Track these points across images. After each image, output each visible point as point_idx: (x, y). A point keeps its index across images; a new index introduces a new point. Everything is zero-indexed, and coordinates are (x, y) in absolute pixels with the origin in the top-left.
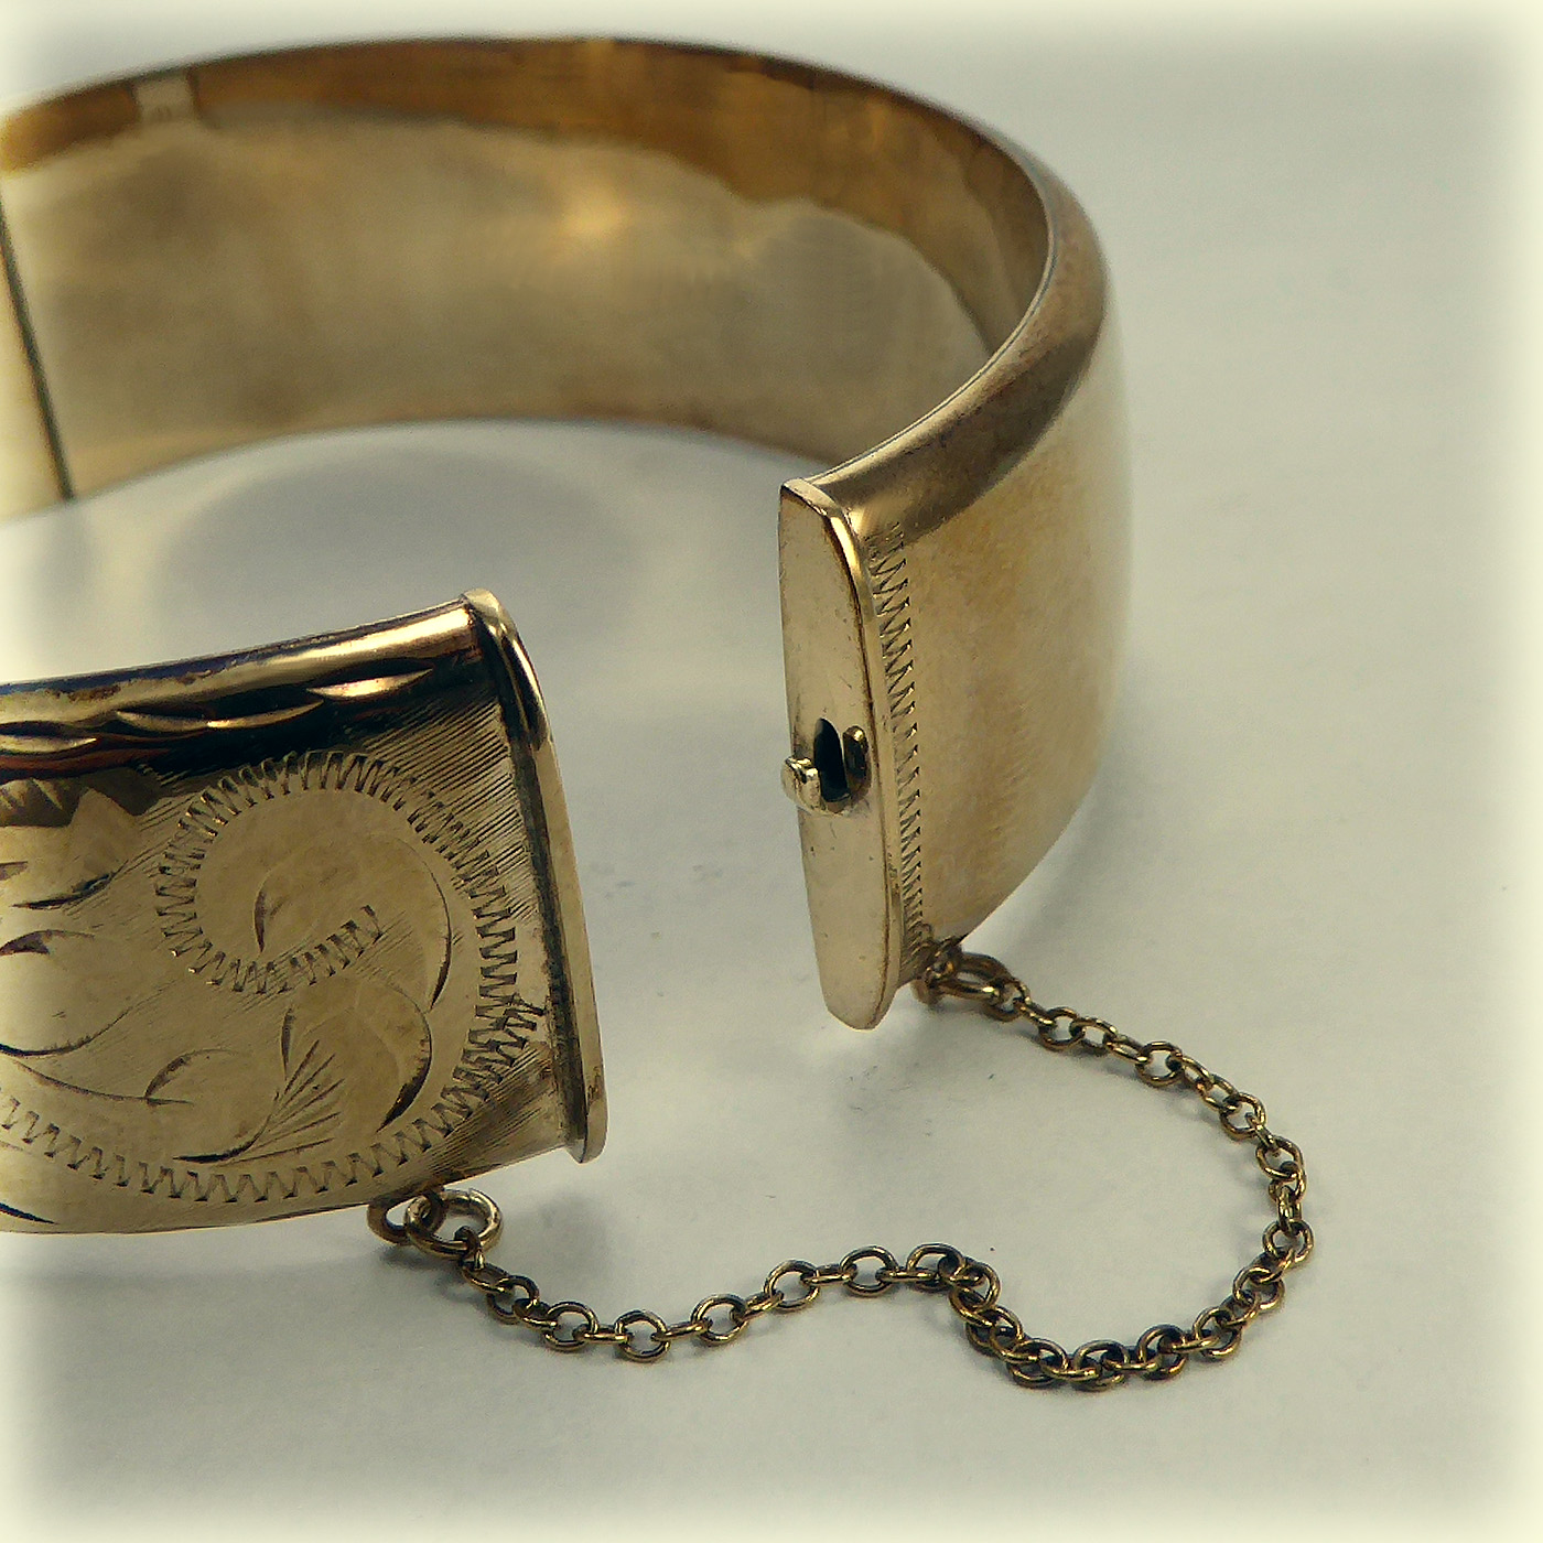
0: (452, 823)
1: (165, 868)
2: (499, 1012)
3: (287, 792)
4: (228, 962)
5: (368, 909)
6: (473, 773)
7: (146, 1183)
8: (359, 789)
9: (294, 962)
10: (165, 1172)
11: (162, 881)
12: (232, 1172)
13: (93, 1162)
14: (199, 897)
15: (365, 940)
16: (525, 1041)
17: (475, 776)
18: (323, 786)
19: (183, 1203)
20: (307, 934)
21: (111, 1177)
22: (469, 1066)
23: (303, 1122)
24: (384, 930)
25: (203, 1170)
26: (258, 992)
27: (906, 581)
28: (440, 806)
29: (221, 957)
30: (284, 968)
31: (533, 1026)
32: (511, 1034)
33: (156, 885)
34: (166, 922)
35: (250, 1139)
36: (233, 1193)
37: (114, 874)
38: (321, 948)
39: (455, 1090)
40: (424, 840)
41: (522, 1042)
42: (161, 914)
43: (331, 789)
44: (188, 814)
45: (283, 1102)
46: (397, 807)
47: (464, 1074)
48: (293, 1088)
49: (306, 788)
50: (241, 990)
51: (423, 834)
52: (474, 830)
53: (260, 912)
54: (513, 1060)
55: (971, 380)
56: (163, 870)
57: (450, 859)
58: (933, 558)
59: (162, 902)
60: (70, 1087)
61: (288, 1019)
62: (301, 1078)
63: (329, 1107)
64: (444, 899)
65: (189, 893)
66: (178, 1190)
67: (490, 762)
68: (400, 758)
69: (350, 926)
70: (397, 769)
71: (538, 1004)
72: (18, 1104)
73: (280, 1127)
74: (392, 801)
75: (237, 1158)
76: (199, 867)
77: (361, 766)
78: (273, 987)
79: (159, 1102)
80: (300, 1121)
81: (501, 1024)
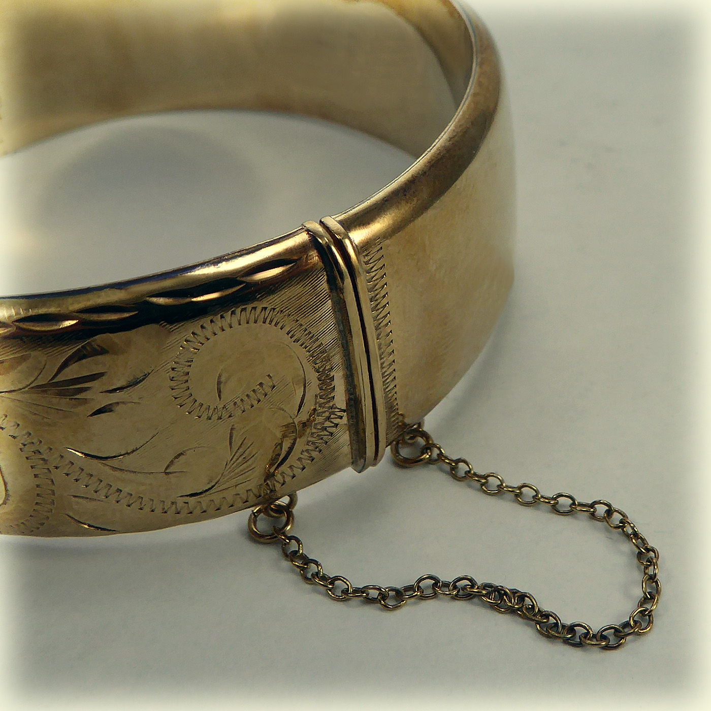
0: (306, 332)
1: (174, 368)
2: (327, 414)
3: (231, 327)
4: (204, 407)
5: (269, 376)
6: (315, 308)
7: (164, 509)
8: (264, 322)
9: (235, 404)
10: (173, 503)
11: (172, 374)
12: (204, 500)
13: (138, 503)
14: (191, 380)
15: (267, 389)
16: (337, 425)
17: (317, 310)
18: (248, 323)
19: (182, 515)
20: (241, 390)
21: (147, 509)
22: (314, 439)
23: (238, 474)
24: (276, 385)
25: (192, 500)
26: (218, 419)
27: (384, 265)
28: (301, 325)
29: (201, 405)
30: (230, 406)
31: (341, 417)
32: (332, 422)
33: (170, 377)
34: (175, 393)
35: (213, 484)
36: (205, 508)
37: (149, 374)
38: (248, 396)
39: (307, 451)
40: (294, 342)
41: (336, 425)
42: (172, 389)
43: (252, 324)
44: (185, 343)
45: (229, 466)
46: (281, 329)
47: (311, 443)
48: (234, 460)
49: (240, 325)
50: (210, 419)
51: (293, 339)
52: (316, 334)
53: (219, 383)
54: (332, 434)
55: (422, 156)
56: (173, 369)
57: (306, 348)
58: (399, 252)
59: (173, 384)
60: (126, 471)
61: (232, 429)
62: (238, 454)
63: (250, 466)
64: (303, 367)
65: (186, 378)
66: (179, 510)
67: (323, 303)
68: (282, 306)
69: (261, 384)
70: (282, 311)
71: (344, 407)
72: (101, 481)
73: (228, 477)
74: (280, 326)
75: (207, 493)
76: (190, 366)
77: (265, 310)
78: (225, 415)
79: (170, 473)
80: (236, 474)
81: (328, 418)
